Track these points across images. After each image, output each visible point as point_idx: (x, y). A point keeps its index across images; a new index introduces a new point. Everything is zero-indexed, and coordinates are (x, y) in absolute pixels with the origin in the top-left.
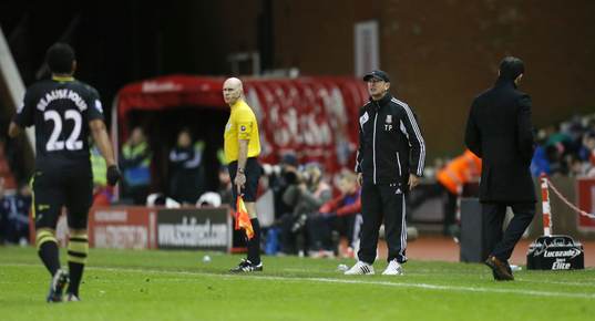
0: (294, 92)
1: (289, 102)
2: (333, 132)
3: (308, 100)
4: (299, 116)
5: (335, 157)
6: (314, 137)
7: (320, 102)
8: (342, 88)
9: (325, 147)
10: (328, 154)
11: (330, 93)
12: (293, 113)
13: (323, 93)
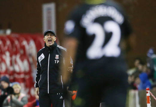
0: (8, 43)
1: (6, 48)
2: (30, 64)
3: (16, 47)
4: (11, 56)
5: (31, 79)
6: (20, 68)
7: (23, 48)
8: (35, 40)
9: (25, 73)
10: (27, 77)
11: (28, 43)
12: (8, 54)
13: (25, 43)
